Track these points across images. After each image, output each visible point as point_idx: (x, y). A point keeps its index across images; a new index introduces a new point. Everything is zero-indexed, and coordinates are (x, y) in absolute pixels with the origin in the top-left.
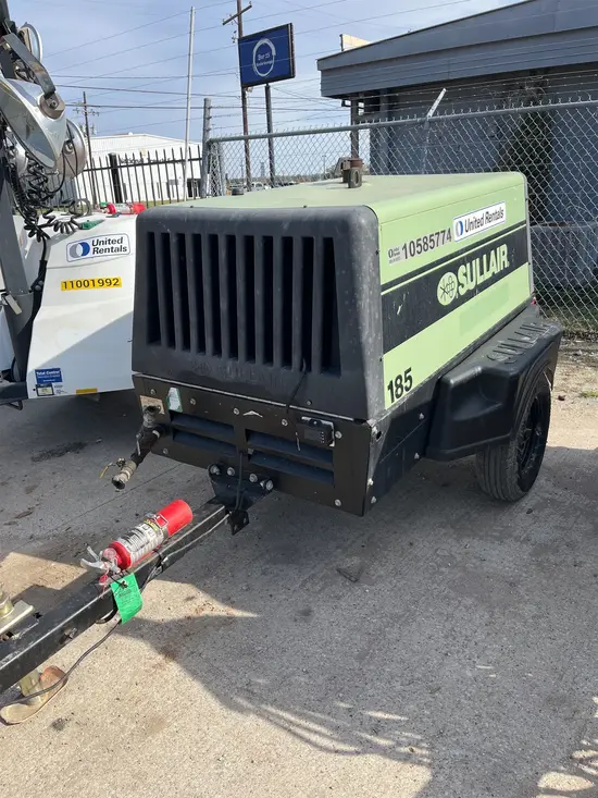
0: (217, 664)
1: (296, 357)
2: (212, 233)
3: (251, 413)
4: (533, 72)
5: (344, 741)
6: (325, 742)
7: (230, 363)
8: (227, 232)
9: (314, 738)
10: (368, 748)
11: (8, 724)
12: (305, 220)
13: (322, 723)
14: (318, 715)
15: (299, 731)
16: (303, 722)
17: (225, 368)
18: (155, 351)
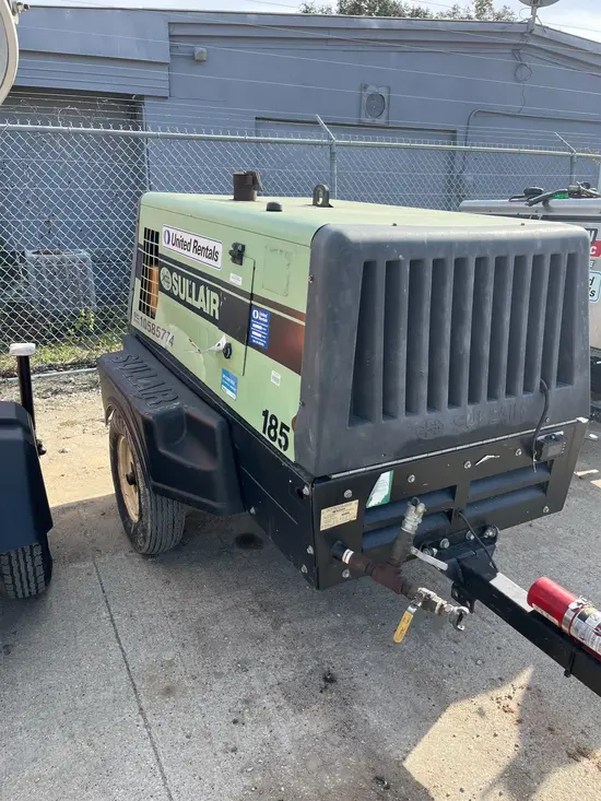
17: (464, 417)
18: (363, 431)
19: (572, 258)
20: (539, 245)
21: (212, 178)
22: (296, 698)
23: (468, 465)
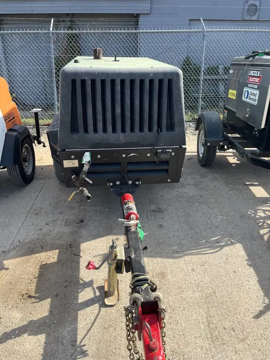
0: (156, 251)
1: (155, 128)
2: (112, 78)
3: (133, 154)
4: (68, 15)
5: (215, 249)
6: (211, 251)
7: (122, 135)
8: (121, 78)
9: (208, 252)
10: (222, 247)
11: (114, 306)
12: (160, 72)
13: (204, 248)
14: (201, 247)
15: (201, 253)
16: (200, 250)
17: (120, 138)
18: (76, 136)
19: (170, 81)
20: (151, 75)
21: (147, 49)
22: (67, 223)
23: (124, 156)
